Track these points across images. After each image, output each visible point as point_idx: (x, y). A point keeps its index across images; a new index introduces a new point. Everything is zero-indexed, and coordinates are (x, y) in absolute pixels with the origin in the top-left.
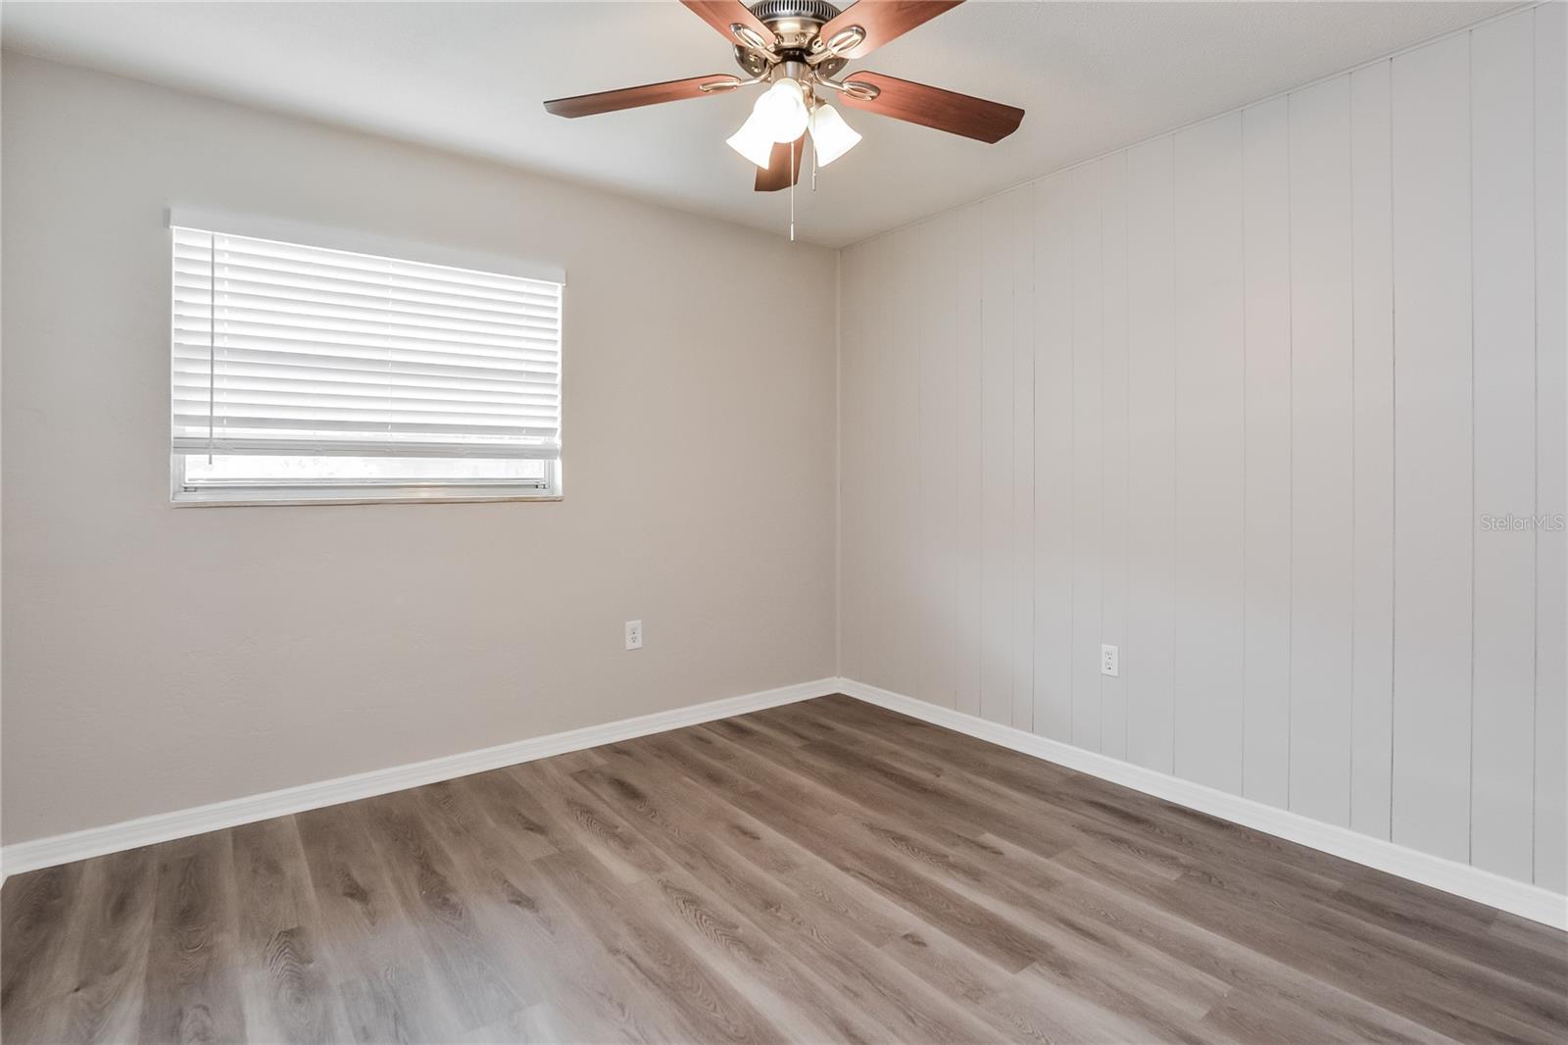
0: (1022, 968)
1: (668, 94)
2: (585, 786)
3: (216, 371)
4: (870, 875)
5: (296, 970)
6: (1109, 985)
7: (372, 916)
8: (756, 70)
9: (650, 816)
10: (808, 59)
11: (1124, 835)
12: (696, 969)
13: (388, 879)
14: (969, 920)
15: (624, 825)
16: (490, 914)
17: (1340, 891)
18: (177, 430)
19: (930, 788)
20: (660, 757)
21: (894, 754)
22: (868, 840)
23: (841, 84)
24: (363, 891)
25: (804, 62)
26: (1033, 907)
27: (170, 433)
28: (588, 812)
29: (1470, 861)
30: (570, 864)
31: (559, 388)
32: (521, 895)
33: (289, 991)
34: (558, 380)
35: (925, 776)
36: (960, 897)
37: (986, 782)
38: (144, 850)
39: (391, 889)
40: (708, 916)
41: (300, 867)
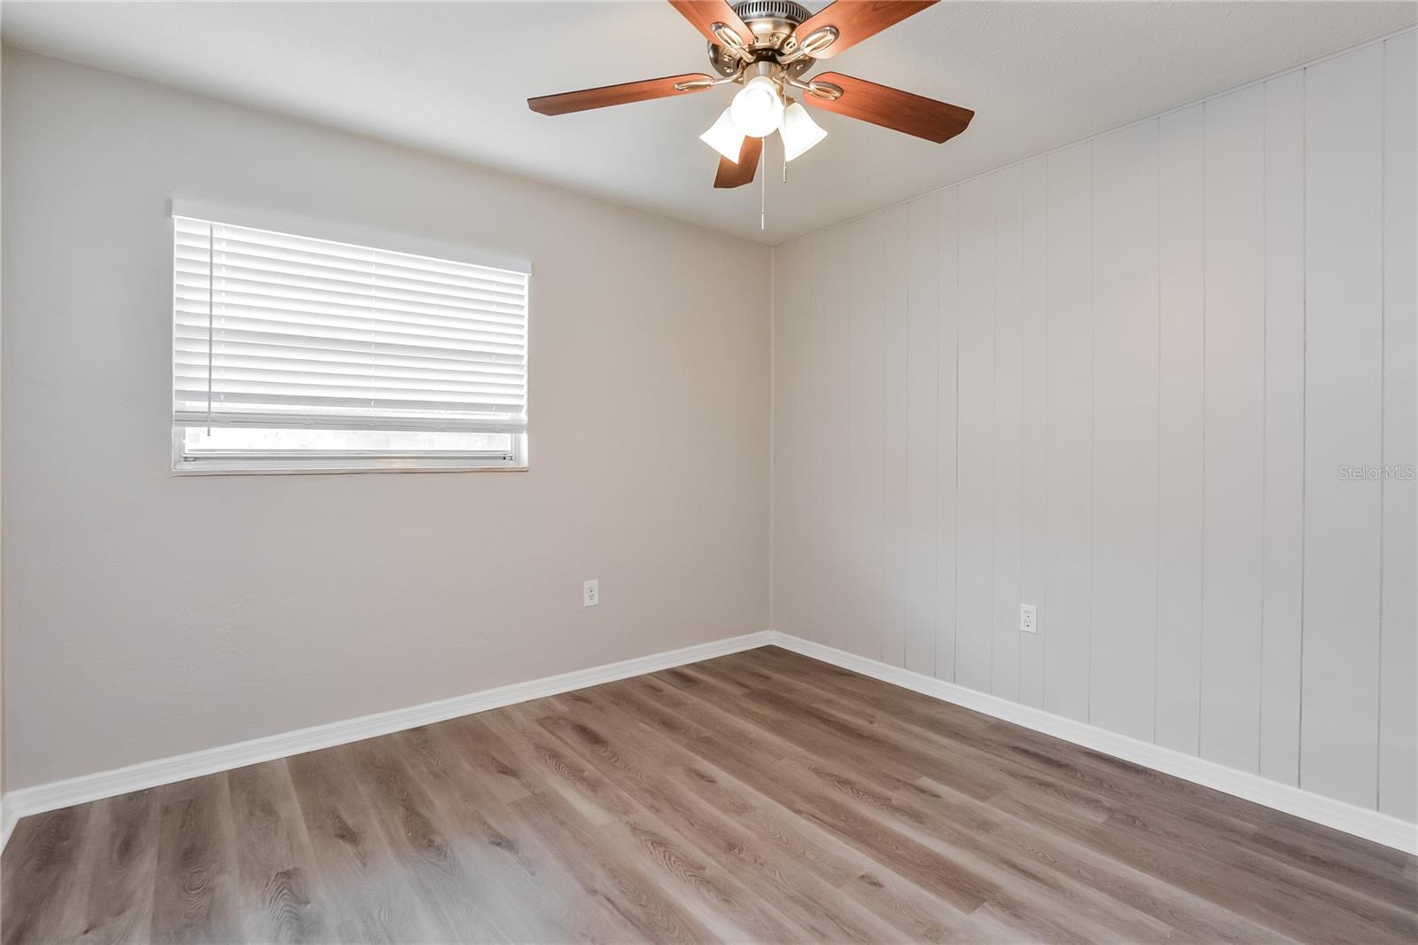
0: (975, 909)
1: (645, 92)
2: (551, 732)
3: (214, 351)
4: (821, 818)
5: (295, 911)
6: (1060, 926)
7: (363, 857)
8: (728, 71)
9: (613, 760)
10: (780, 59)
11: (1050, 779)
12: (671, 909)
13: (376, 823)
14: (918, 861)
15: (590, 769)
16: (472, 855)
17: (1256, 834)
18: (178, 405)
19: (864, 734)
20: (616, 704)
21: (828, 702)
22: (816, 784)
23: (808, 84)
24: (354, 833)
25: (776, 62)
26: (977, 849)
27: (172, 407)
28: (555, 756)
29: (1378, 807)
30: (542, 805)
31: (526, 368)
32: (500, 836)
33: (289, 932)
34: (525, 361)
35: (860, 723)
36: (907, 839)
37: (915, 729)
38: (146, 792)
39: (378, 829)
40: (677, 857)
41: (292, 808)
